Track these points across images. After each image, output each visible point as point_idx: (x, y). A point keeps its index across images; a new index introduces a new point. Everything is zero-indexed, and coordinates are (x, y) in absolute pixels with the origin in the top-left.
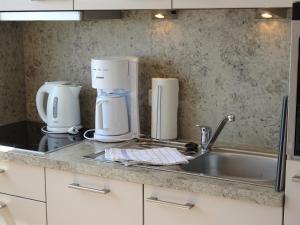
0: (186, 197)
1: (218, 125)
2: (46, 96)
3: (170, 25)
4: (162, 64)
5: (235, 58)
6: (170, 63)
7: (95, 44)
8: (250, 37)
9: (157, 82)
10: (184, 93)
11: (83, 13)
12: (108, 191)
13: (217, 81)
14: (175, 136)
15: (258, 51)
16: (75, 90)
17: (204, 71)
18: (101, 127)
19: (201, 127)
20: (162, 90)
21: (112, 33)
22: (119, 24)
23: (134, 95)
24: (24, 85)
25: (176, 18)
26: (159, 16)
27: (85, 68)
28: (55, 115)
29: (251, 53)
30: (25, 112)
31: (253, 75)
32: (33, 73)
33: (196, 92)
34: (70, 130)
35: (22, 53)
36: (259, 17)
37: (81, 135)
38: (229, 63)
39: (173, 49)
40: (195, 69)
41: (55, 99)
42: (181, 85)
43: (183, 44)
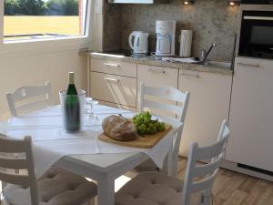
2: (133, 38)
3: (190, 7)
4: (186, 24)
5: (218, 22)
6: (189, 24)
8: (224, 13)
9: (183, 32)
10: (195, 38)
12: (164, 72)
13: (209, 32)
14: (190, 55)
16: (147, 35)
17: (204, 27)
19: (201, 50)
20: (185, 36)
22: (168, 7)
23: (173, 37)
25: (193, 4)
26: (186, 3)
27: (152, 26)
28: (138, 45)
29: (224, 20)
31: (225, 29)
32: (126, 27)
33: (200, 36)
34: (144, 52)
36: (229, 4)
37: (149, 54)
38: (215, 24)
39: (191, 17)
40: (200, 27)
41: (138, 39)
42: (194, 33)
43: (196, 16)
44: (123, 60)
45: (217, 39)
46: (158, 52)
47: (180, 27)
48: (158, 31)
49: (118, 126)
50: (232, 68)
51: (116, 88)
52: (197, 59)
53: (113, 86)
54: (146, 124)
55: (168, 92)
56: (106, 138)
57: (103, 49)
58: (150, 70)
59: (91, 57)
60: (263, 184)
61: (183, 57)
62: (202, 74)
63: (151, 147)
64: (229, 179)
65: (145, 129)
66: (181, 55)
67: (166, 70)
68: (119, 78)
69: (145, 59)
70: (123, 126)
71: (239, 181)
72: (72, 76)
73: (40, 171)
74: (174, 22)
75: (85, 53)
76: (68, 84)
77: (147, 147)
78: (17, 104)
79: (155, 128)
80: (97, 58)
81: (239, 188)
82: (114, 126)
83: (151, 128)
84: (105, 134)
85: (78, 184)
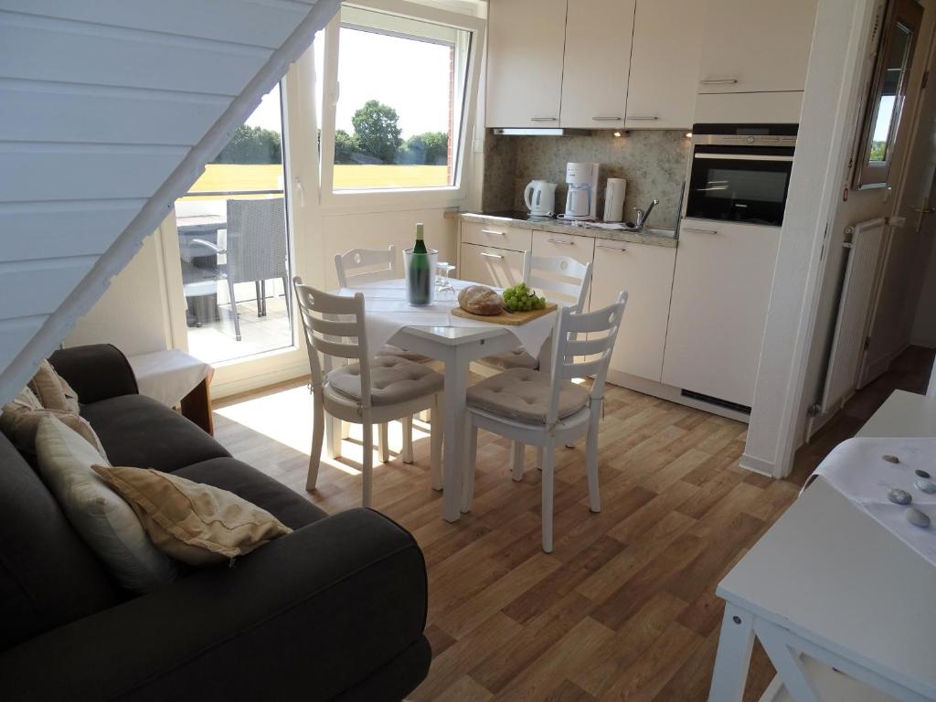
0: (621, 245)
1: (648, 207)
2: (532, 191)
3: (624, 141)
4: (616, 168)
5: (666, 166)
6: (621, 168)
7: (569, 154)
8: (678, 150)
9: (611, 181)
10: (629, 190)
11: (566, 130)
12: (572, 244)
13: (653, 182)
14: (620, 220)
15: (683, 161)
16: (553, 186)
17: (645, 174)
18: (570, 209)
19: (637, 210)
20: (614, 187)
21: (583, 147)
22: (588, 140)
23: (594, 189)
24: (514, 184)
25: (629, 136)
26: (617, 134)
27: (561, 172)
28: (538, 203)
29: (677, 162)
30: (513, 204)
31: (677, 178)
32: (522, 175)
33: (638, 190)
34: (547, 214)
35: (516, 160)
36: (685, 137)
37: (554, 217)
38: (662, 169)
39: (624, 158)
40: (639, 173)
41: (538, 192)
42: (628, 185)
43: (632, 155)
44: (511, 225)
45: (664, 193)
46: (568, 214)
47: (605, 174)
48: (569, 180)
49: (478, 296)
50: (676, 237)
51: (500, 271)
52: (631, 225)
53: (495, 267)
54: (518, 297)
55: (564, 265)
56: (463, 312)
57: (484, 207)
58: (551, 241)
59: (462, 220)
60: (719, 421)
61: (608, 222)
62: (631, 248)
63: (519, 324)
64: (665, 412)
65: (514, 303)
66: (605, 219)
67: (577, 240)
68: (504, 253)
69: (548, 223)
70: (484, 297)
71: (679, 416)
72: (420, 229)
73: (374, 357)
74: (597, 166)
75: (453, 214)
76: (416, 238)
77: (513, 324)
78: (349, 273)
79: (529, 303)
80: (472, 221)
81: (676, 424)
82: (471, 297)
83: (525, 303)
84: (461, 308)
85: (423, 375)
